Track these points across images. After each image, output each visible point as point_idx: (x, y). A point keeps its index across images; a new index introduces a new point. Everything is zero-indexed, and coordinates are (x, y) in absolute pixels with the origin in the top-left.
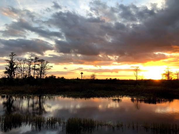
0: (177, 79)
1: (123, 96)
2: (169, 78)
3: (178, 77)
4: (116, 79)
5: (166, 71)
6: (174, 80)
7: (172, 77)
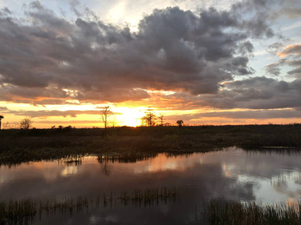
0: (160, 125)
1: (83, 155)
2: (151, 123)
3: (162, 122)
4: (70, 126)
5: (146, 113)
6: (157, 126)
7: (155, 121)
